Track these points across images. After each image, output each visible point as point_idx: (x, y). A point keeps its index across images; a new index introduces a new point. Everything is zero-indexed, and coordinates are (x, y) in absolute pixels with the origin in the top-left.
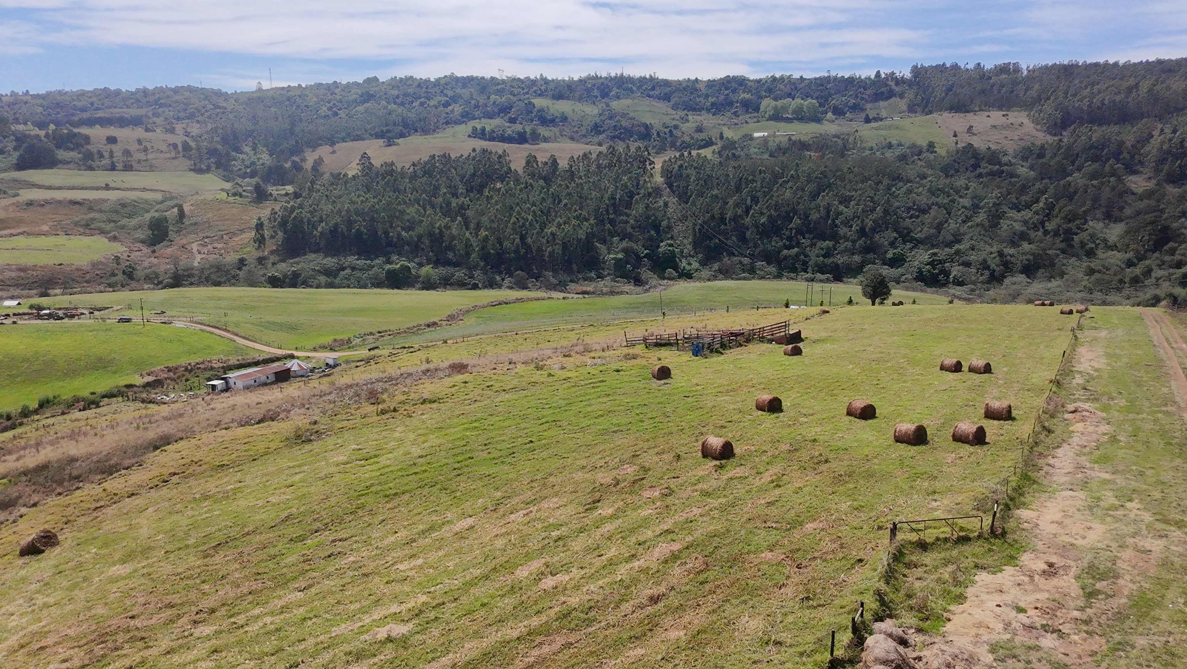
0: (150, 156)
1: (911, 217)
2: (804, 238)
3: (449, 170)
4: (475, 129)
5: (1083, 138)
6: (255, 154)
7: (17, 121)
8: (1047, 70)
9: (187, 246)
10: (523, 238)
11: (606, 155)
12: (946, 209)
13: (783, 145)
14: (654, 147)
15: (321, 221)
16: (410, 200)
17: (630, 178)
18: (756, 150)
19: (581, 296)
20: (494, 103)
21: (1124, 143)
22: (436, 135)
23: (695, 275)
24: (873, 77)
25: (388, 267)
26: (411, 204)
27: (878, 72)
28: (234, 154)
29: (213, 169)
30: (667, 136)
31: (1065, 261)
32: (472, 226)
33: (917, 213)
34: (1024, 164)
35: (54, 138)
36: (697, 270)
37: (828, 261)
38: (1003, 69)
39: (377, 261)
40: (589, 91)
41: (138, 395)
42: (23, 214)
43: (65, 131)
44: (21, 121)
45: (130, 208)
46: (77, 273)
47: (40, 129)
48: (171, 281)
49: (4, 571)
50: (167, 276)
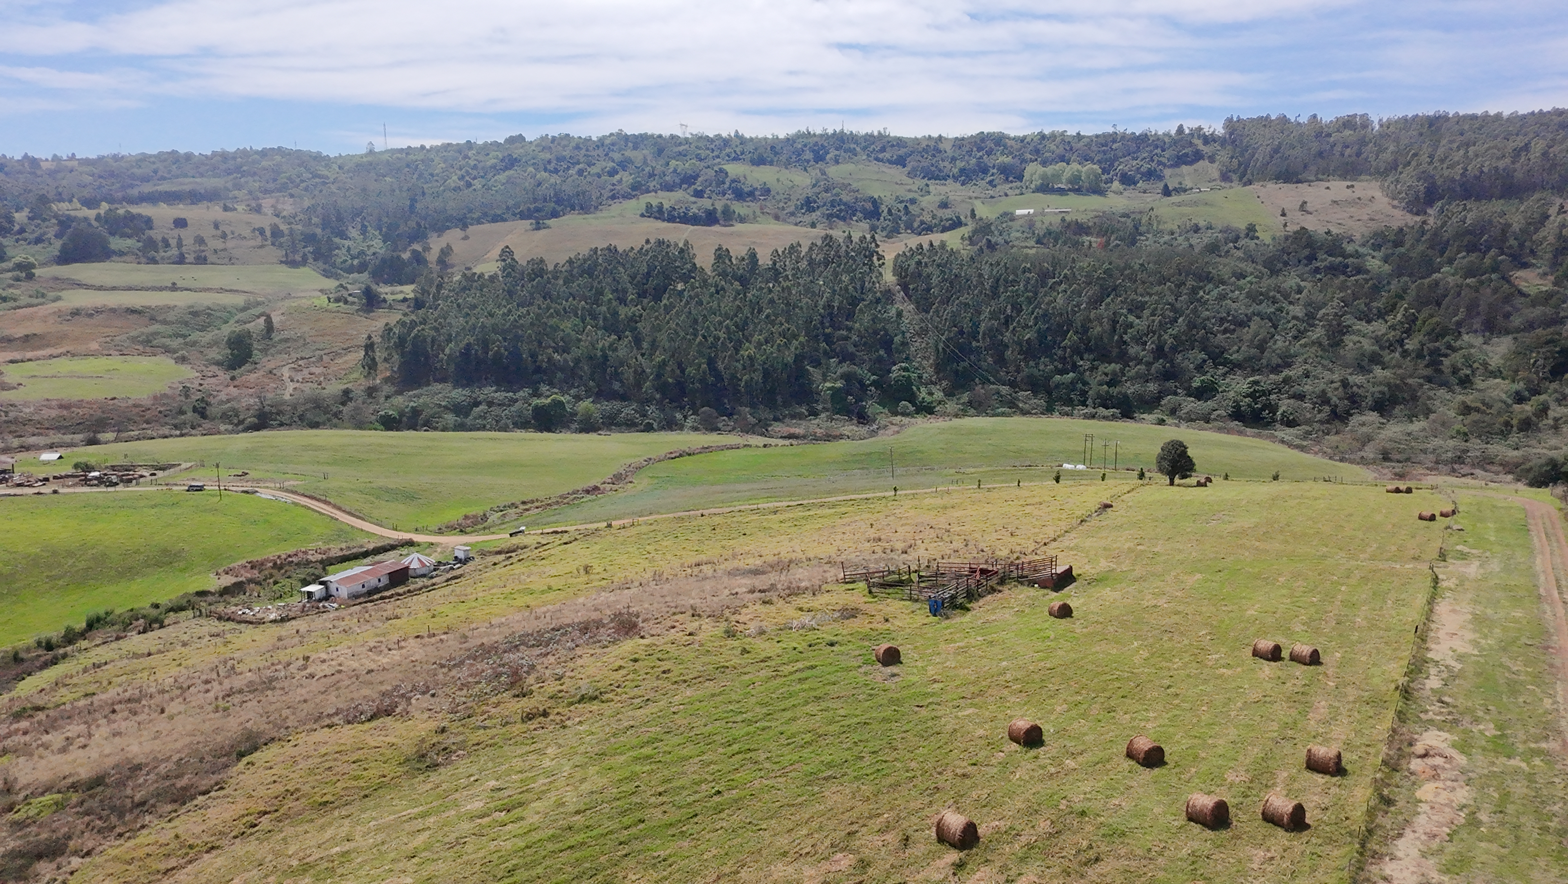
0: (230, 244)
1: (1225, 331)
2: (1082, 359)
3: (616, 268)
4: (649, 206)
5: (1454, 220)
6: (364, 240)
7: (60, 199)
8: (1406, 123)
9: (274, 371)
10: (711, 362)
11: (821, 248)
12: (1271, 320)
13: (1054, 228)
14: (883, 229)
15: (449, 341)
16: (564, 309)
17: (852, 280)
18: (1019, 234)
19: (787, 442)
20: (675, 171)
21: (1510, 225)
22: (599, 214)
23: (937, 409)
24: (1173, 132)
25: (536, 401)
26: (565, 314)
27: (1181, 126)
28: (337, 240)
29: (310, 260)
30: (901, 214)
31: (1431, 393)
32: (645, 345)
33: (1232, 327)
34: (1375, 254)
35: (106, 222)
36: (940, 403)
37: (1114, 391)
38: (1348, 123)
39: (521, 393)
40: (799, 153)
41: (213, 608)
42: (66, 328)
43: (121, 212)
44: (65, 197)
45: (203, 318)
46: (135, 410)
47: (90, 208)
48: (254, 420)
50: (250, 413)
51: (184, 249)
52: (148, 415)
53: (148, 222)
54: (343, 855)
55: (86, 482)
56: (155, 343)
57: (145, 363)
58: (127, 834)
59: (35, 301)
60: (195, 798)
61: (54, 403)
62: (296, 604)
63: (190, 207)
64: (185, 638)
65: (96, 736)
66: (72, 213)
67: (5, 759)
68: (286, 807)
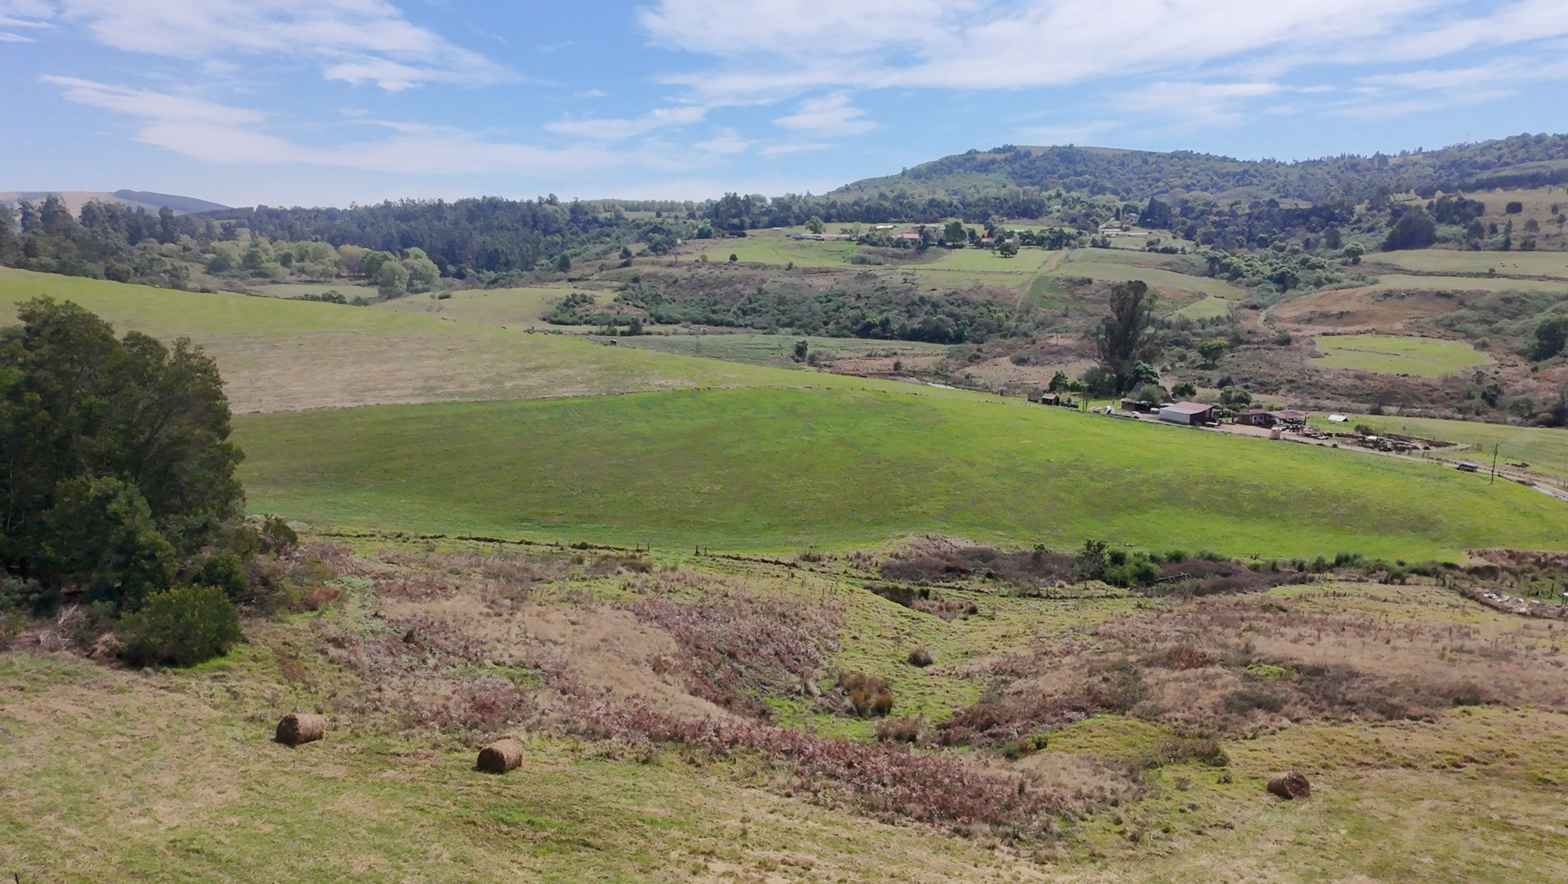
0: (1565, 229)
35: (1438, 209)
41: (1457, 582)
42: (1376, 308)
43: (1454, 199)
44: (1403, 188)
45: (1516, 305)
46: (1423, 389)
47: (1423, 198)
48: (1550, 416)
49: (1247, 803)
50: (1546, 408)
51: (1512, 235)
52: (1435, 395)
53: (1480, 208)
54: (1556, 836)
55: (1363, 443)
56: (1458, 327)
57: (1445, 346)
58: (1333, 721)
59: (1355, 283)
60: (1402, 719)
61: (1351, 373)
62: (1553, 606)
63: (1528, 191)
64: (1423, 599)
65: (1325, 640)
66: (1407, 203)
67: (1249, 634)
68: (1497, 765)
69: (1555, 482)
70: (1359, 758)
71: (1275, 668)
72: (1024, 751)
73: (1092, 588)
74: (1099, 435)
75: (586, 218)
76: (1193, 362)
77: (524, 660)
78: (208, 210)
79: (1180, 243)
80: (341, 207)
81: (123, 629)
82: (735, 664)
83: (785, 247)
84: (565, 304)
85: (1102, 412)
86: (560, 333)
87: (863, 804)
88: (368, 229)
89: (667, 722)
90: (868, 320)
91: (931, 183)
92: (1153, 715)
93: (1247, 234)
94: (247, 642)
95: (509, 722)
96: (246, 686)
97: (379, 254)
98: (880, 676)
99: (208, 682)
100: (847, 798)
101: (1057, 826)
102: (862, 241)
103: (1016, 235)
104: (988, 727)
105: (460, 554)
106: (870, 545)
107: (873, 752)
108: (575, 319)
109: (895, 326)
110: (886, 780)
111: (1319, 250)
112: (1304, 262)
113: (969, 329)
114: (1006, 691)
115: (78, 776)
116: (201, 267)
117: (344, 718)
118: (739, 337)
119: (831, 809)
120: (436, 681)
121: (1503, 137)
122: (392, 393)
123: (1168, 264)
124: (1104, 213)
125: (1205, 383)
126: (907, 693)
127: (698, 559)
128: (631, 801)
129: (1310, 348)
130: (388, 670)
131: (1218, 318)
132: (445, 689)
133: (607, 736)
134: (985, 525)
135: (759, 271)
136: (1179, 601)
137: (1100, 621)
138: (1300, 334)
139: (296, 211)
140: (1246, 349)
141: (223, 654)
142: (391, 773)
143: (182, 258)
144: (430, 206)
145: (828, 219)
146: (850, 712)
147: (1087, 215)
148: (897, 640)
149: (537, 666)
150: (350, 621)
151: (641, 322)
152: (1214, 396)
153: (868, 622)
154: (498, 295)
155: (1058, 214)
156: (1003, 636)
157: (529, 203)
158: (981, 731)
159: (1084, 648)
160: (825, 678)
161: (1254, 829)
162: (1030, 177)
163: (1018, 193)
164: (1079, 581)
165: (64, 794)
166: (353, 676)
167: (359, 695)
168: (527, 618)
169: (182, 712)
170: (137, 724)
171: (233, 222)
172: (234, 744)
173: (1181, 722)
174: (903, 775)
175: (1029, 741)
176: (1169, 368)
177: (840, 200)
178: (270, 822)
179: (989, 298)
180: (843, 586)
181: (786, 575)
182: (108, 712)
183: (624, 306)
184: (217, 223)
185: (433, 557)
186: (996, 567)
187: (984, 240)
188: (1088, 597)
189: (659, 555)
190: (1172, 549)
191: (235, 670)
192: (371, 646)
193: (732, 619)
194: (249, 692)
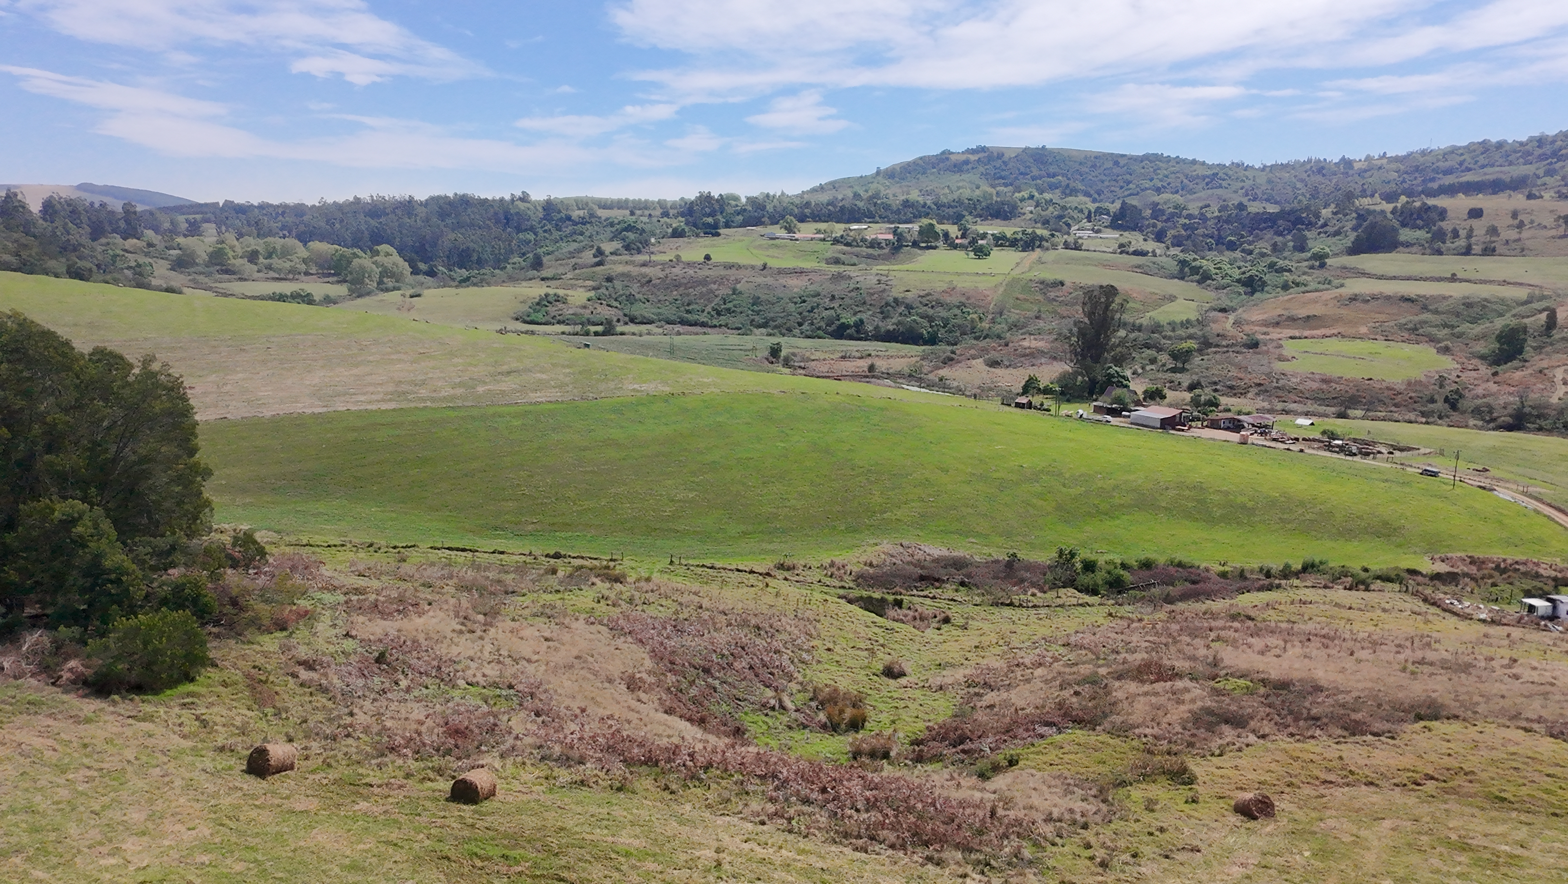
0: (1525, 234)
7: (1364, 195)
35: (1402, 214)
41: (1420, 588)
42: (1344, 312)
43: (1417, 204)
44: (1369, 193)
45: (1477, 309)
46: (1387, 393)
47: (1388, 202)
48: (1509, 419)
49: (1215, 825)
50: (1506, 412)
51: (1473, 240)
52: (1399, 399)
53: (1442, 214)
54: (1512, 856)
55: (1329, 447)
56: (1421, 331)
57: (1408, 350)
58: (1298, 737)
59: (1321, 287)
60: (1365, 735)
61: (1317, 377)
62: (1512, 612)
63: (1489, 197)
64: (1387, 606)
65: (1290, 652)
66: (1372, 208)
67: (1217, 644)
68: (1456, 783)
69: (1514, 487)
70: (1323, 776)
71: (1242, 682)
72: (996, 769)
73: (1063, 596)
74: (1071, 440)
75: (559, 216)
76: (1164, 365)
77: (497, 680)
78: (171, 204)
79: (1151, 246)
80: (309, 203)
81: (89, 656)
82: (710, 680)
83: (760, 247)
84: (538, 304)
85: (1074, 416)
86: (533, 333)
87: (837, 832)
88: (337, 226)
89: (641, 745)
90: (842, 321)
91: (904, 183)
92: (1123, 731)
93: (1216, 237)
94: (217, 666)
95: (483, 748)
96: (216, 714)
97: (348, 251)
98: (853, 690)
99: (177, 710)
100: (822, 826)
101: (1027, 853)
102: (836, 241)
103: (990, 237)
104: (961, 743)
105: (433, 564)
106: (844, 552)
107: (847, 776)
108: (548, 318)
109: (870, 328)
110: (860, 806)
111: (1286, 254)
112: (1272, 266)
113: (943, 331)
114: (979, 704)
115: (44, 815)
116: (166, 264)
117: (315, 746)
118: (713, 338)
119: (805, 837)
120: (409, 705)
121: (1464, 143)
122: (362, 398)
123: (1139, 267)
124: (1076, 214)
125: (1176, 386)
126: (881, 706)
127: (672, 568)
128: (606, 832)
129: (1277, 351)
130: (360, 693)
131: (1188, 321)
132: (418, 712)
133: (581, 762)
134: (959, 532)
135: (734, 270)
136: (1149, 610)
137: (1072, 631)
138: (1268, 337)
139: (262, 207)
140: (1215, 353)
141: (192, 680)
142: (363, 805)
143: (147, 254)
144: (400, 203)
145: (802, 219)
146: (824, 727)
147: (1060, 217)
148: (872, 652)
149: (511, 687)
150: (320, 640)
151: (614, 323)
152: (1184, 400)
153: (842, 633)
154: (470, 295)
155: (1031, 216)
156: (976, 647)
157: (502, 200)
158: (955, 747)
159: (1056, 659)
160: (799, 691)
161: (1220, 852)
162: (1003, 178)
163: (991, 195)
164: (1051, 589)
165: (30, 833)
166: (324, 700)
167: (330, 720)
168: (500, 636)
169: (150, 742)
170: (104, 755)
171: (198, 217)
172: (204, 776)
173: (1150, 738)
174: (876, 800)
175: (1000, 758)
176: (1140, 371)
177: (814, 199)
178: (241, 860)
179: (963, 300)
180: (818, 596)
181: (761, 585)
182: (75, 744)
183: (597, 306)
184: (181, 218)
185: (407, 568)
186: (969, 576)
187: (957, 241)
188: (1059, 606)
189: (634, 564)
190: (1142, 557)
191: (203, 696)
192: (343, 667)
193: (706, 632)
194: (218, 719)
